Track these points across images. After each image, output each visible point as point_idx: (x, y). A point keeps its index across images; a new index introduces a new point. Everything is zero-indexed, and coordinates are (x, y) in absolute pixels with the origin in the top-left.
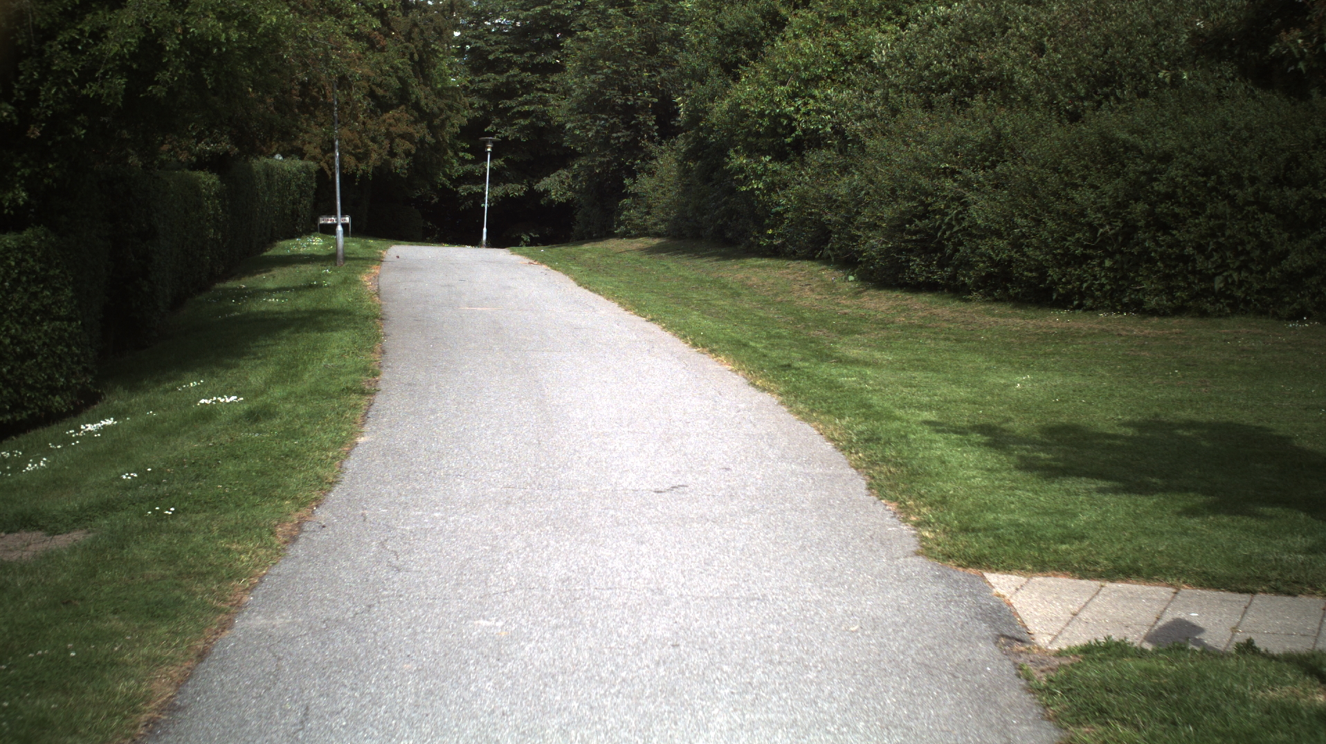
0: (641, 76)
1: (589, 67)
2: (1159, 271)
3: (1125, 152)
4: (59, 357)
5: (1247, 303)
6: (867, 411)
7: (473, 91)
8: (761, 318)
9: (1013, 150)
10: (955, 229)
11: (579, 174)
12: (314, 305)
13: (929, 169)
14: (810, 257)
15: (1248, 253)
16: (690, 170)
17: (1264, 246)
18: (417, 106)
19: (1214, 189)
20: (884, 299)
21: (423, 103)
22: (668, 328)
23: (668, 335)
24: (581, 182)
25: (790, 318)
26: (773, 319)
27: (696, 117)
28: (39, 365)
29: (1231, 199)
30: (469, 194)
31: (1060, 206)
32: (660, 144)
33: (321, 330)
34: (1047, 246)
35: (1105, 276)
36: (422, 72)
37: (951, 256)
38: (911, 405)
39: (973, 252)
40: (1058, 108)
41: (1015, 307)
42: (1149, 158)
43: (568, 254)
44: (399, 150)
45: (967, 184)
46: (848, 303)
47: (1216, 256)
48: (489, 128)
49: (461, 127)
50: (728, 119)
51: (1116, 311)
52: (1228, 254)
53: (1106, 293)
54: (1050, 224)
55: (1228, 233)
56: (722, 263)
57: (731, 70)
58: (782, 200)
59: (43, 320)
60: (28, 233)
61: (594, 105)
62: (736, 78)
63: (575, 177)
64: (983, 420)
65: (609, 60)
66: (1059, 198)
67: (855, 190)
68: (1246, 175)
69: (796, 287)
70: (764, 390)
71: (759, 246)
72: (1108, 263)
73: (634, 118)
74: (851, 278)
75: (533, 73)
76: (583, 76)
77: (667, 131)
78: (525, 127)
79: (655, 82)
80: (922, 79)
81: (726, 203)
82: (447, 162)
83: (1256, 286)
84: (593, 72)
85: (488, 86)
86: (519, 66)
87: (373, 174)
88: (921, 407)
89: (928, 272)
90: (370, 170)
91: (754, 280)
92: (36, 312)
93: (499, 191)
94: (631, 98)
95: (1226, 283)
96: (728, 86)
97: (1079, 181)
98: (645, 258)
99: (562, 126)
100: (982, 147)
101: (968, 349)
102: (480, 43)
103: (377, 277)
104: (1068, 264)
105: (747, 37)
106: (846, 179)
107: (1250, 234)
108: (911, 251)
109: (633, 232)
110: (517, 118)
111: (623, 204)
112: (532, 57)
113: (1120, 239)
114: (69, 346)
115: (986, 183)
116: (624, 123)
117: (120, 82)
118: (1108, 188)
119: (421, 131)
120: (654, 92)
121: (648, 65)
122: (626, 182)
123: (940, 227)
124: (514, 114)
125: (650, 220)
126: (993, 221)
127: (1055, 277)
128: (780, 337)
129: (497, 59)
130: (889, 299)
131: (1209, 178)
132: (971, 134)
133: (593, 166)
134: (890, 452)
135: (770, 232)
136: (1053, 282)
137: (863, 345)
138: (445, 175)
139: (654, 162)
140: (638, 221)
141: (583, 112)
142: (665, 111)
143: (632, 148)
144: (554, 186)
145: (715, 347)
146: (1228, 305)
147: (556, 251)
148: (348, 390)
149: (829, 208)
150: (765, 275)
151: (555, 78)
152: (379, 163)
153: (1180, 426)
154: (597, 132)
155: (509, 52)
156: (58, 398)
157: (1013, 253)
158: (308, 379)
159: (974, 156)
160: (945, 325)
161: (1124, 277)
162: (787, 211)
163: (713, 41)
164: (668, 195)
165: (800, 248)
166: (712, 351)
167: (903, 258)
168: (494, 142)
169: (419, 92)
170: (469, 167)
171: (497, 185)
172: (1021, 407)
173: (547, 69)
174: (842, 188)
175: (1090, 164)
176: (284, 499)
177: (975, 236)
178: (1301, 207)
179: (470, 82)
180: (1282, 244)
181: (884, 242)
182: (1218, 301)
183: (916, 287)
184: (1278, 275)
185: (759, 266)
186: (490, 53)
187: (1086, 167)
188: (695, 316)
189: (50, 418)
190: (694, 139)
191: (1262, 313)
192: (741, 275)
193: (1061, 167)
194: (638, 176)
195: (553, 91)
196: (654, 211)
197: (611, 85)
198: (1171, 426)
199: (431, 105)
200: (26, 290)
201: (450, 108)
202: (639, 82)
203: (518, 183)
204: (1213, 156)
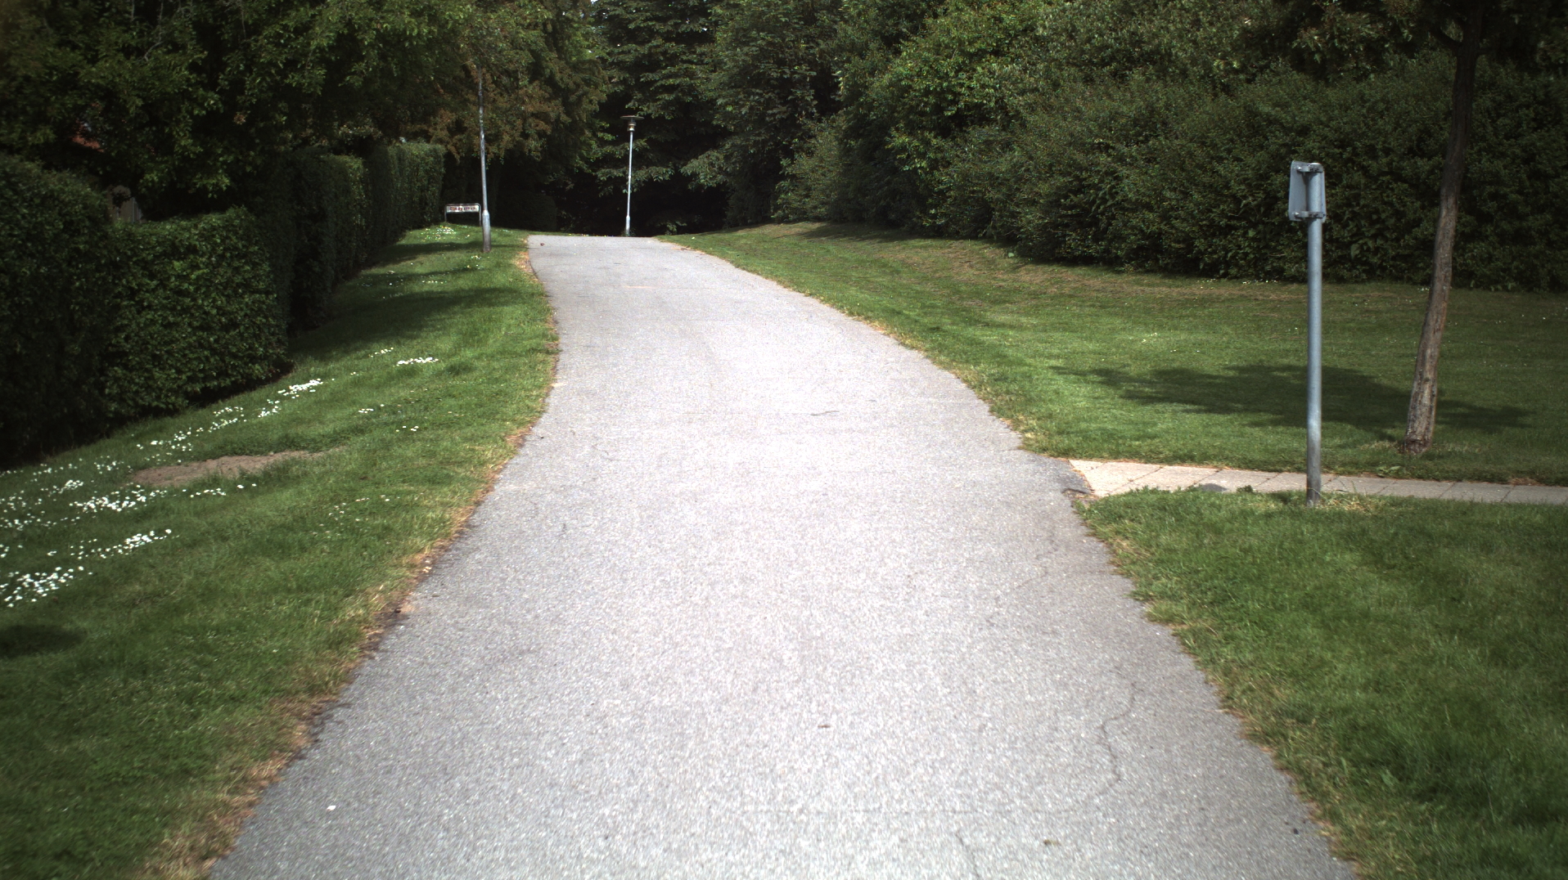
0: (798, 48)
1: (741, 39)
2: (1299, 240)
3: (1268, 126)
4: (259, 327)
5: (1383, 269)
6: (1001, 358)
7: (612, 63)
8: (917, 292)
9: (1164, 124)
10: (1109, 204)
11: (732, 154)
12: (476, 284)
13: (1083, 144)
14: (973, 236)
15: (1383, 221)
16: (850, 149)
17: (1399, 215)
18: (550, 81)
19: (1349, 160)
20: (1040, 272)
21: (558, 77)
22: (826, 301)
23: (825, 307)
24: (734, 163)
25: (946, 291)
26: (929, 293)
27: (856, 91)
28: (241, 334)
29: (1365, 170)
30: (610, 179)
31: (1206, 179)
32: (820, 121)
33: (491, 305)
34: (1193, 217)
35: (1249, 246)
36: (556, 44)
37: (1106, 230)
38: (1041, 355)
39: (1125, 225)
40: (1213, 81)
41: (1164, 277)
42: (1286, 130)
43: (722, 241)
44: (531, 131)
45: (1121, 159)
46: (1005, 277)
47: (1352, 225)
48: (630, 104)
49: (599, 103)
50: (888, 95)
51: (1258, 279)
52: (1363, 222)
53: (1250, 261)
54: (1196, 196)
55: (1362, 202)
56: (884, 244)
57: (891, 43)
58: (943, 177)
59: (244, 293)
60: (230, 213)
61: (747, 79)
62: (898, 52)
63: (727, 158)
64: (1103, 366)
65: (763, 31)
66: (1205, 171)
67: (1016, 167)
68: (1379, 147)
69: (957, 264)
70: (913, 348)
71: (923, 227)
72: (1251, 233)
73: (791, 93)
74: (1011, 255)
75: (677, 43)
76: (735, 48)
77: (828, 107)
78: (669, 103)
79: (813, 54)
80: (1083, 52)
81: (888, 183)
82: (584, 143)
83: (1392, 253)
84: (746, 44)
85: (628, 58)
86: (661, 35)
87: (505, 159)
88: (1050, 357)
89: (1083, 246)
90: (502, 154)
91: (915, 259)
92: (239, 285)
93: (643, 174)
94: (787, 71)
95: (1362, 250)
96: (888, 60)
97: (1224, 154)
98: (805, 242)
99: (712, 101)
100: (1136, 122)
101: (1110, 314)
102: (619, 11)
103: (529, 262)
104: (1213, 235)
105: (908, 9)
106: (1008, 156)
107: (1385, 203)
108: (1067, 226)
109: (791, 217)
110: (661, 93)
111: (780, 187)
112: (676, 25)
113: (1262, 209)
114: (266, 317)
115: (1139, 157)
116: (780, 98)
117: (321, 72)
118: (1250, 160)
119: (554, 109)
120: (812, 64)
121: (806, 36)
122: (783, 162)
123: (1094, 202)
124: (657, 88)
125: (809, 203)
126: (1144, 195)
127: (1202, 248)
128: (933, 306)
129: (638, 28)
130: (1044, 273)
131: (1345, 150)
132: (1125, 109)
133: (747, 146)
134: (1014, 387)
135: (933, 211)
136: (1200, 252)
137: (1012, 312)
138: (582, 158)
139: (813, 141)
140: (796, 205)
141: (735, 87)
142: (824, 85)
143: (789, 125)
144: (703, 168)
145: (870, 314)
146: (1364, 271)
147: (708, 237)
148: (534, 350)
149: (992, 185)
150: (926, 255)
151: (704, 49)
152: (511, 146)
153: (1277, 369)
154: (751, 108)
155: (651, 20)
156: (257, 366)
157: (1162, 226)
158: (493, 343)
159: (1128, 131)
160: (1095, 294)
161: (1267, 247)
162: (949, 189)
163: (873, 12)
164: (829, 175)
165: (964, 228)
166: (867, 318)
167: (1060, 233)
168: (636, 121)
169: (553, 64)
170: (608, 149)
171: (640, 168)
172: (1140, 356)
173: (693, 39)
174: (1003, 165)
175: (1235, 138)
176: (505, 420)
177: (1127, 210)
178: (1432, 177)
179: (608, 54)
180: (1415, 213)
181: (1040, 218)
182: (1354, 268)
183: (1072, 261)
184: (1412, 242)
185: (921, 247)
186: (630, 22)
187: (1232, 140)
188: (853, 291)
189: (250, 384)
190: (856, 116)
191: (1397, 279)
192: (902, 256)
193: (1208, 141)
194: (796, 156)
195: (700, 63)
196: (814, 194)
197: (765, 58)
198: (1270, 369)
199: (566, 80)
200: (229, 265)
201: (588, 82)
202: (796, 54)
203: (663, 166)
204: (1348, 128)
